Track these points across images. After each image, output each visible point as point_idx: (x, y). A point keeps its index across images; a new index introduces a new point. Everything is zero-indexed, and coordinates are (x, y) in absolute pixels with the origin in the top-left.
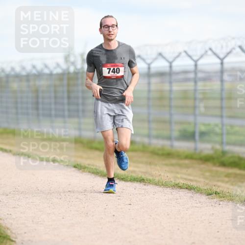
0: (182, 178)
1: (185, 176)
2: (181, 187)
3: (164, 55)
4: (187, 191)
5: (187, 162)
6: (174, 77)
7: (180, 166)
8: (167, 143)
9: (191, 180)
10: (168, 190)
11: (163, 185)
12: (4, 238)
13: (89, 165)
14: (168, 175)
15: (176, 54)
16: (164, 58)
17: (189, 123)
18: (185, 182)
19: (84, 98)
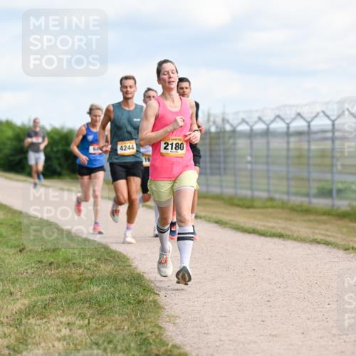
0: (320, 234)
1: (324, 232)
2: (318, 243)
3: (304, 115)
4: (324, 246)
5: (324, 218)
6: (313, 136)
7: (319, 222)
8: (305, 200)
9: (329, 236)
10: (306, 246)
11: (301, 240)
12: (149, 291)
13: (230, 221)
14: (307, 230)
15: (314, 114)
16: (302, 117)
17: (327, 181)
18: (323, 238)
19: (225, 157)
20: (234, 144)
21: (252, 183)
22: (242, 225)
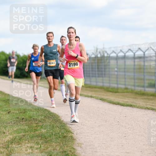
0: (149, 105)
1: (151, 104)
2: (149, 109)
3: (141, 49)
4: (151, 111)
5: (151, 97)
6: (146, 59)
7: (148, 99)
8: (142, 89)
9: (154, 106)
10: (143, 110)
11: (140, 108)
13: (107, 99)
14: (143, 103)
15: (147, 49)
16: (141, 50)
17: (153, 80)
18: (151, 107)
19: (105, 69)
20: (109, 62)
21: (117, 81)
22: (113, 101)
